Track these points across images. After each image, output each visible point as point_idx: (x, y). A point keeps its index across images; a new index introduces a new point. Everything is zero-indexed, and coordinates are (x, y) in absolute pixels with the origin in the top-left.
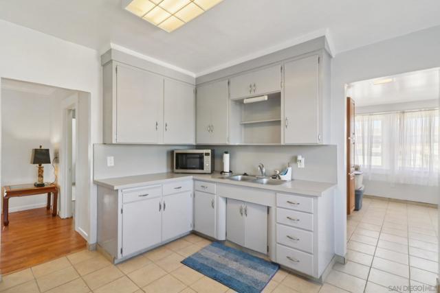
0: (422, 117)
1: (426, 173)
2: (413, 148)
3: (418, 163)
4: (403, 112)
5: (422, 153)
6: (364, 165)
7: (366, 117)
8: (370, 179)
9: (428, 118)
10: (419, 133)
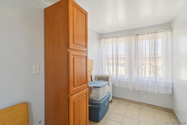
0: (149, 39)
1: (152, 81)
2: (144, 62)
3: (147, 75)
4: (137, 35)
5: (150, 64)
6: (113, 75)
7: (114, 39)
8: (117, 86)
9: (153, 40)
10: (148, 53)
